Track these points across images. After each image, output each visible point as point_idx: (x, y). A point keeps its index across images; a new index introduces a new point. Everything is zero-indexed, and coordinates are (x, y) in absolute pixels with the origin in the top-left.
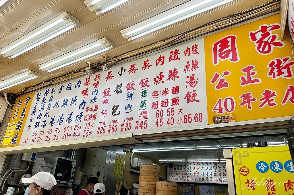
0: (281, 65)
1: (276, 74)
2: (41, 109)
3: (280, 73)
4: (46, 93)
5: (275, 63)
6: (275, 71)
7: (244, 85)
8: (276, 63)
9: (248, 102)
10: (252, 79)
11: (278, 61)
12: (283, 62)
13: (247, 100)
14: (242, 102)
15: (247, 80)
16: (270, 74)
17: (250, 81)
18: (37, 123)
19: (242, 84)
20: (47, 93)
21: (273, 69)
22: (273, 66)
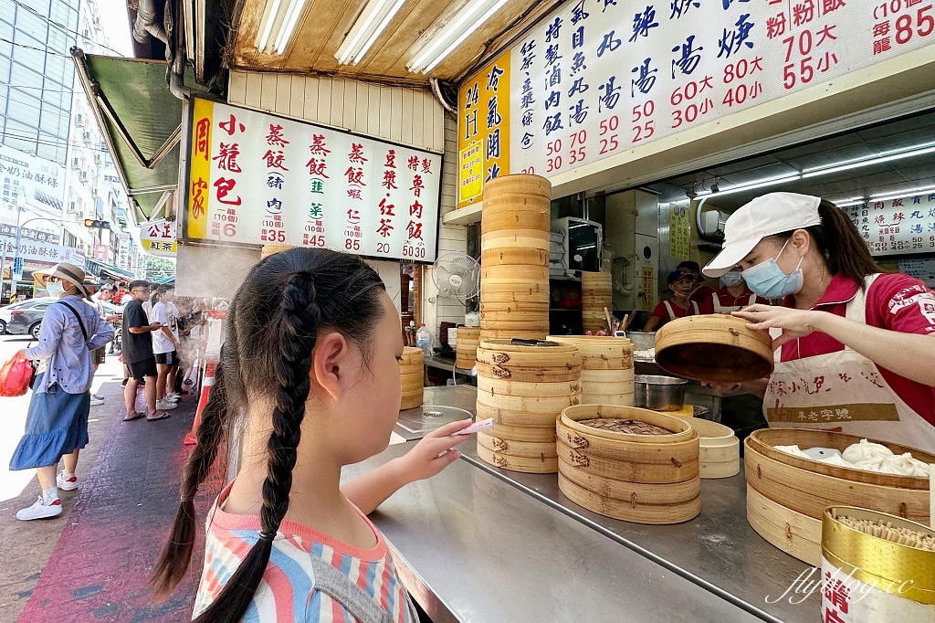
2: (548, 81)
4: (554, 31)
18: (553, 120)
20: (557, 30)
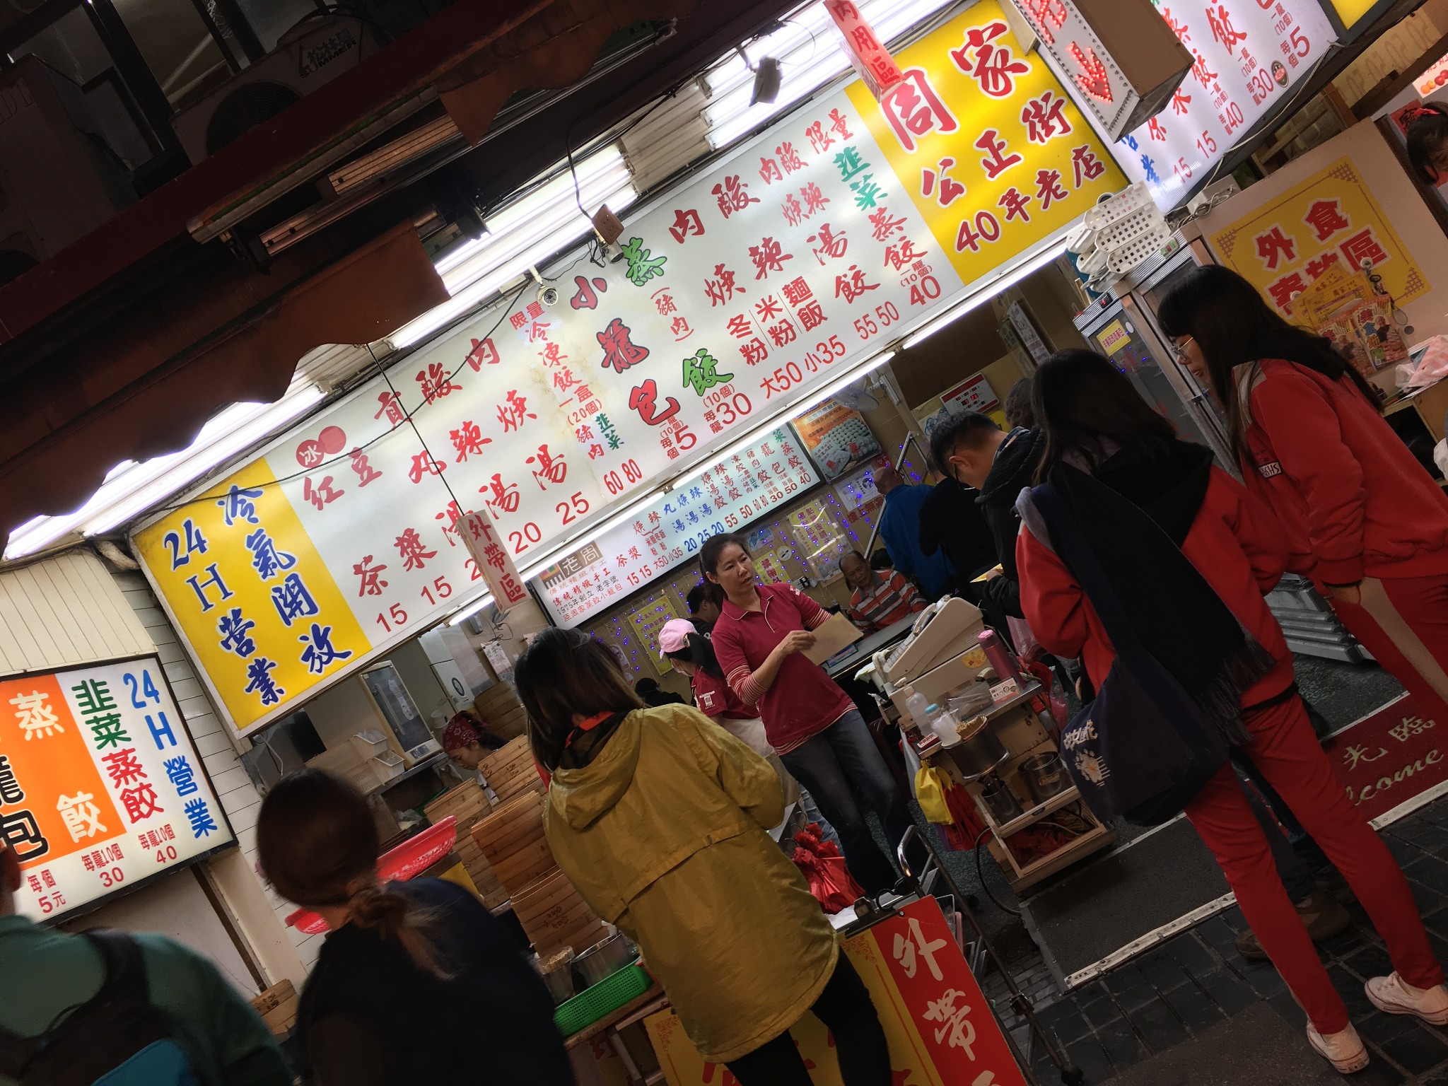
0: (1043, 112)
1: (1043, 133)
3: (1049, 130)
5: (1031, 113)
6: (1039, 127)
7: (997, 176)
8: (1033, 111)
9: (1019, 207)
10: (1004, 158)
11: (1034, 104)
12: (1043, 104)
13: (1014, 205)
14: (1008, 212)
15: (996, 164)
16: (1033, 138)
17: (1003, 164)
19: (992, 175)
21: (1032, 126)
22: (1031, 119)
